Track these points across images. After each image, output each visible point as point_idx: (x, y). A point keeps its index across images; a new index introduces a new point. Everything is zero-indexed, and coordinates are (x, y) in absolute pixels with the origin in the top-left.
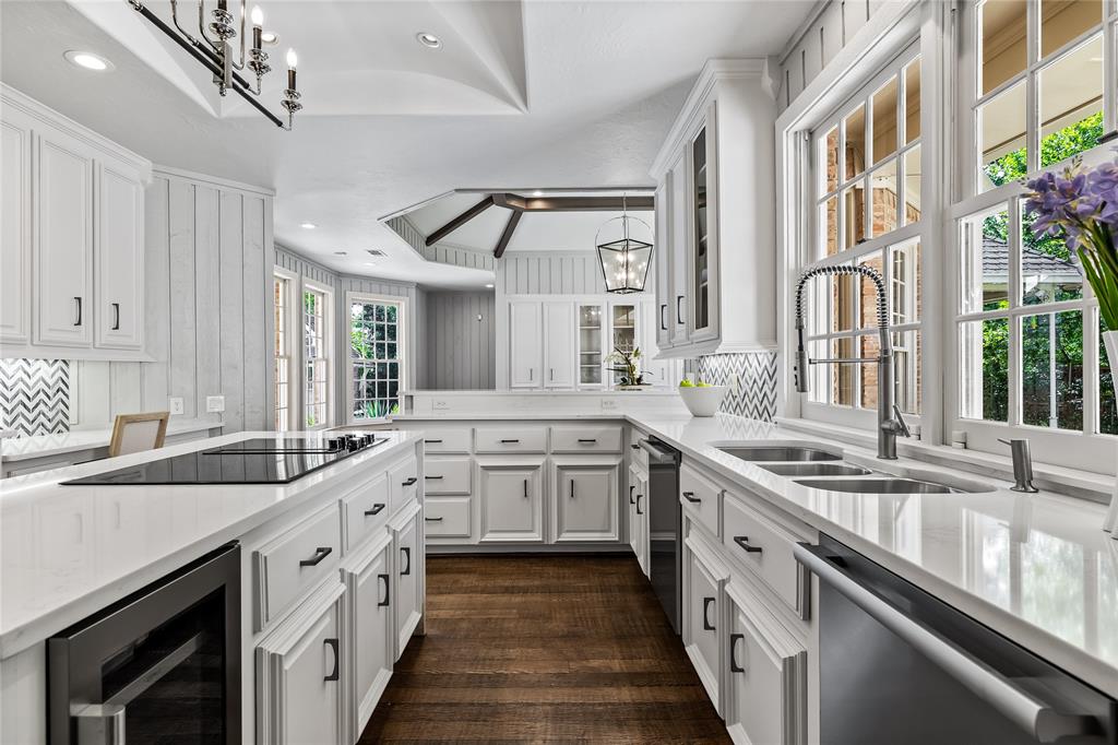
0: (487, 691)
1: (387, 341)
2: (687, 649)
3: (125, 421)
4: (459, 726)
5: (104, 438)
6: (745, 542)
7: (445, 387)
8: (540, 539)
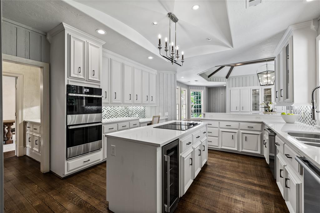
0: (221, 178)
1: (199, 100)
2: (277, 183)
3: (154, 117)
4: (215, 183)
5: (151, 119)
6: (288, 156)
7: (213, 112)
8: (237, 150)
